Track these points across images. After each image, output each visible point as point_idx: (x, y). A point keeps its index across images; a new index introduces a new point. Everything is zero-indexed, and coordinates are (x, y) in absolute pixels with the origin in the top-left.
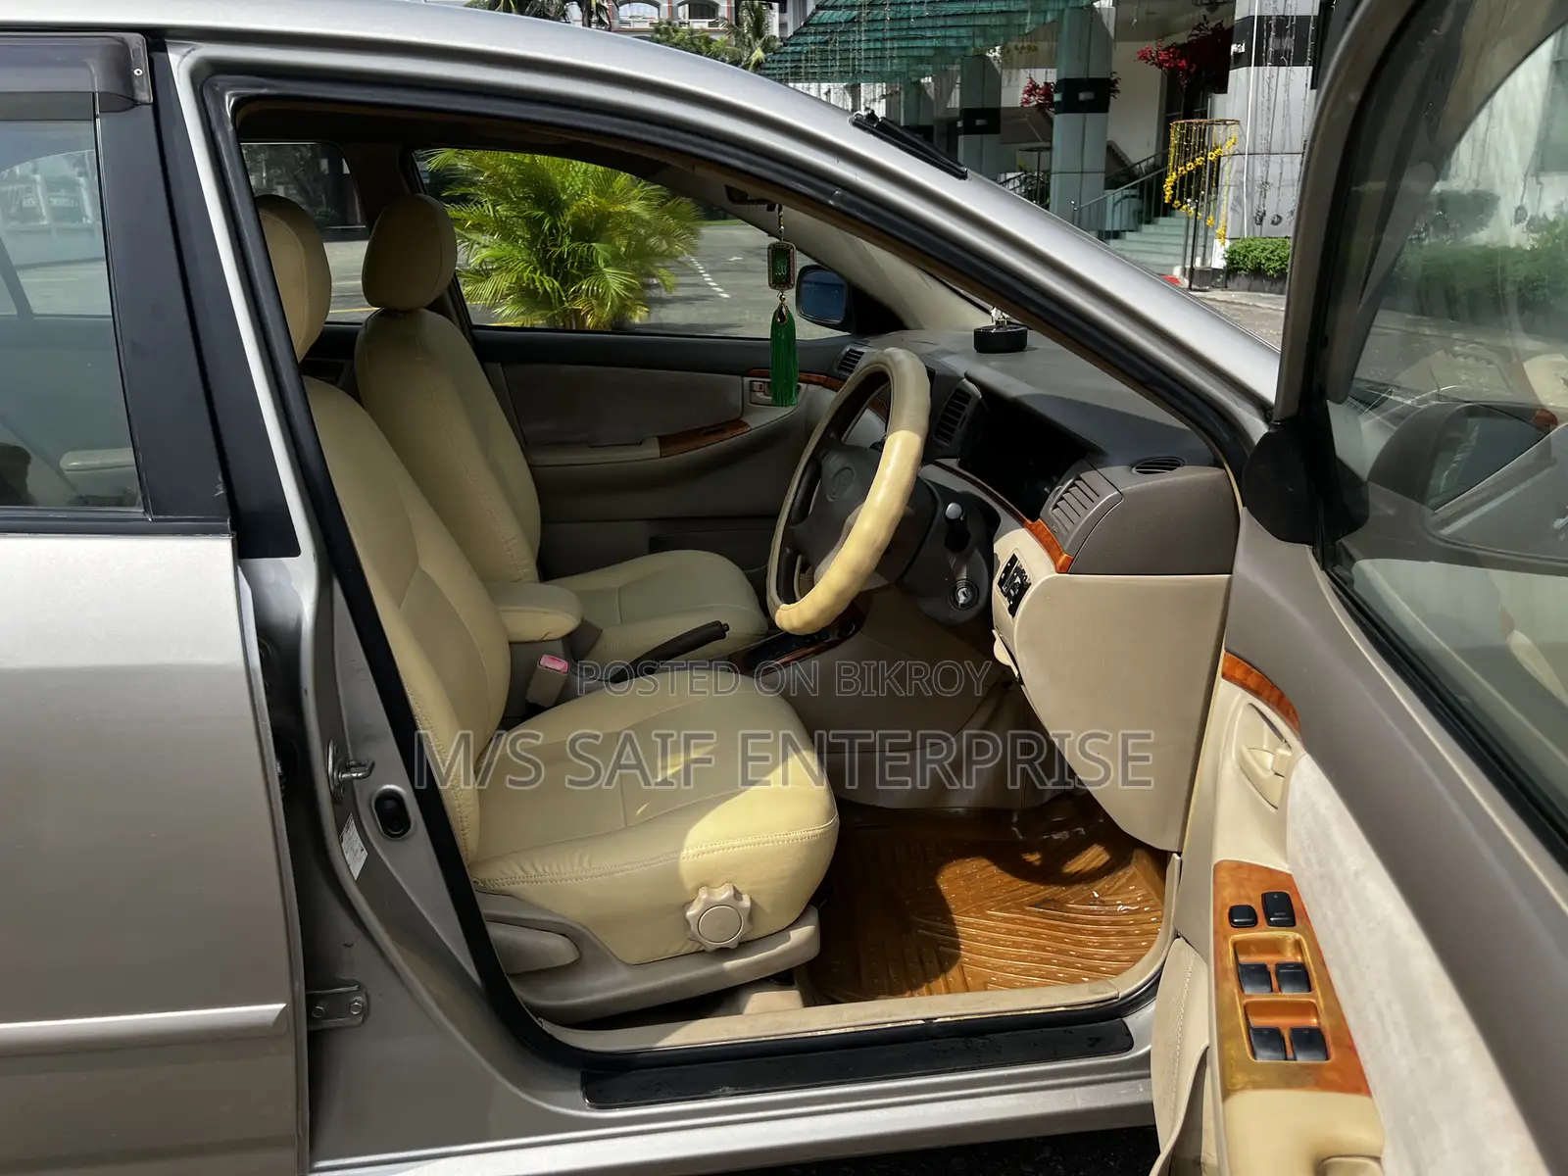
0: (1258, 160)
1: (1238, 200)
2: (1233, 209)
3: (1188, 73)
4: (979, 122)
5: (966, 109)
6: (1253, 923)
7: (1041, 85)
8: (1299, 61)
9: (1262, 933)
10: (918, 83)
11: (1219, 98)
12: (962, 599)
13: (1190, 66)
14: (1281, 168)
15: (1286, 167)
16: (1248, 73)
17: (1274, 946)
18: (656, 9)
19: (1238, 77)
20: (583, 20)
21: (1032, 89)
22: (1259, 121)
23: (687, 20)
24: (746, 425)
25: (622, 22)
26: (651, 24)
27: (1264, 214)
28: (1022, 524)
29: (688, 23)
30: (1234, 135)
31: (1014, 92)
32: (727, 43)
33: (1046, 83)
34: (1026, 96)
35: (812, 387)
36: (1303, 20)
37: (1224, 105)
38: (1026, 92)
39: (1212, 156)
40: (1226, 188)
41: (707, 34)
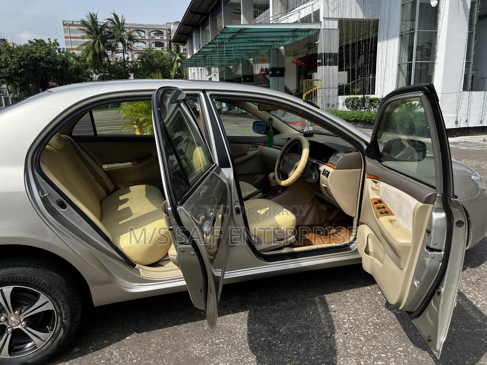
0: (327, 90)
1: (322, 100)
2: (321, 103)
3: (305, 66)
4: (248, 79)
5: (244, 75)
6: (377, 204)
7: (264, 69)
8: (335, 65)
9: (379, 204)
10: (229, 68)
11: (315, 74)
12: (314, 178)
13: (305, 65)
14: (333, 92)
15: (334, 92)
16: (322, 67)
17: (381, 205)
18: (145, 44)
19: (319, 68)
20: (123, 47)
21: (262, 70)
22: (326, 80)
23: (154, 47)
24: (248, 155)
25: (134, 48)
26: (143, 48)
27: (330, 104)
28: (324, 164)
29: (155, 48)
30: (320, 84)
31: (257, 71)
32: (167, 55)
33: (266, 68)
34: (260, 72)
35: (261, 146)
36: (335, 54)
37: (316, 76)
38: (260, 71)
39: (315, 89)
40: (319, 97)
41: (162, 52)
